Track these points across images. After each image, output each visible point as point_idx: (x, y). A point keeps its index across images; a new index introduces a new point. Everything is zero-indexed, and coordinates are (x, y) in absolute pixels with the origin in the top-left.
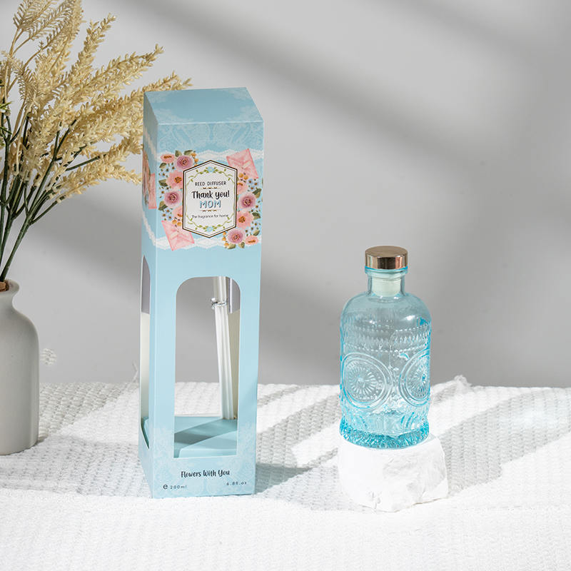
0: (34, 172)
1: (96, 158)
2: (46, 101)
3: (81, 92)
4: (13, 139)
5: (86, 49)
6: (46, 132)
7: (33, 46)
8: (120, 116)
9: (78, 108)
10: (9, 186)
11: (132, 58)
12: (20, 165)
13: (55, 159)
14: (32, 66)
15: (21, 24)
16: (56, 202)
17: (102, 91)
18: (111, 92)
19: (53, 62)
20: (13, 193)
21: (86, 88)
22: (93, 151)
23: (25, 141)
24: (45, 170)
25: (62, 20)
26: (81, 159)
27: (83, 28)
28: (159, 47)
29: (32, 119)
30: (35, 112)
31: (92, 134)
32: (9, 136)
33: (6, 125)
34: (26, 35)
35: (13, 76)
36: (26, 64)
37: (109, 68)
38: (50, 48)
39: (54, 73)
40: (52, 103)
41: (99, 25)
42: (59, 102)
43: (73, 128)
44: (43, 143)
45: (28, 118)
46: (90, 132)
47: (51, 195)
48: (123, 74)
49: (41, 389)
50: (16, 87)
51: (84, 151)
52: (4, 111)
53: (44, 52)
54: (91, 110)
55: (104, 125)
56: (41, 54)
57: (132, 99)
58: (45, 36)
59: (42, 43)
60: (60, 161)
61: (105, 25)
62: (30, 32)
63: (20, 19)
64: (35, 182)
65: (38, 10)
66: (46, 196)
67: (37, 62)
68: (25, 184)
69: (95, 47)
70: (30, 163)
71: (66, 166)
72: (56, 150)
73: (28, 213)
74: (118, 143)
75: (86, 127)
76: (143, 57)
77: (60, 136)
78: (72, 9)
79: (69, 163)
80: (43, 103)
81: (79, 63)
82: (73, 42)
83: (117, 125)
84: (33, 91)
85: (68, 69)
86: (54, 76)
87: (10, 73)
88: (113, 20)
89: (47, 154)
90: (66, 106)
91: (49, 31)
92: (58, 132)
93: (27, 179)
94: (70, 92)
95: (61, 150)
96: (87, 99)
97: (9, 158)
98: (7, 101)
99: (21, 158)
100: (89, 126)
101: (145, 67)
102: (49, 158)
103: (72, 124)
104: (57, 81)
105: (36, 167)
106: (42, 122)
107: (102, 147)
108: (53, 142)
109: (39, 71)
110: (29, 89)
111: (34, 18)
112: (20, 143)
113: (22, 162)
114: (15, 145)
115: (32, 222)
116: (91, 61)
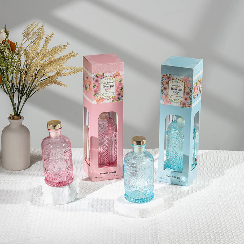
0: (29, 82)
1: (48, 78)
2: (33, 60)
3: (44, 57)
4: (22, 71)
5: (45, 43)
6: (32, 69)
7: (29, 42)
8: (56, 64)
9: (43, 62)
10: (21, 86)
11: (60, 46)
12: (24, 80)
13: (35, 78)
14: (28, 48)
15: (25, 35)
16: (36, 92)
17: (50, 57)
18: (53, 57)
19: (35, 47)
20: (22, 88)
21: (45, 56)
22: (47, 76)
23: (26, 72)
24: (32, 81)
25: (38, 34)
26: (43, 78)
27: (44, 37)
28: (68, 43)
29: (28, 65)
30: (29, 63)
31: (47, 70)
32: (21, 71)
33: (20, 67)
34: (26, 39)
35: (22, 52)
36: (26, 48)
37: (52, 49)
38: (34, 43)
39: (35, 51)
40: (34, 60)
41: (49, 36)
42: (36, 60)
43: (41, 68)
44: (32, 73)
45: (27, 65)
46: (47, 69)
47: (34, 89)
48: (57, 51)
49: (31, 150)
50: (23, 55)
51: (44, 75)
52: (19, 63)
53: (32, 44)
54: (47, 63)
55: (51, 67)
56: (31, 45)
57: (60, 59)
58: (32, 39)
59: (31, 41)
60: (37, 79)
61: (51, 36)
62: (28, 38)
63: (24, 34)
64: (29, 85)
65: (30, 31)
66: (32, 90)
67: (30, 47)
68: (26, 86)
69: (48, 43)
70: (27, 79)
71: (39, 80)
72: (36, 75)
73: (27, 95)
74: (55, 73)
75: (45, 68)
76: (63, 46)
77: (37, 71)
78: (41, 31)
79: (40, 79)
80: (32, 60)
81: (43, 48)
82: (41, 41)
83: (55, 67)
84: (28, 56)
85: (40, 50)
86: (35, 52)
87: (21, 51)
88: (54, 34)
89: (33, 76)
90: (39, 61)
91: (33, 37)
92: (36, 69)
93: (27, 84)
94: (40, 57)
95: (37, 75)
96: (46, 59)
97: (21, 77)
98: (20, 60)
99: (25, 78)
100: (46, 67)
101: (64, 49)
102: (34, 77)
103: (41, 67)
104: (36, 53)
105: (29, 80)
106: (31, 66)
107: (50, 74)
108: (35, 73)
109: (30, 50)
110: (27, 55)
111: (29, 34)
112: (24, 73)
113: (25, 79)
114: (23, 73)
115: (28, 98)
116: (47, 47)
